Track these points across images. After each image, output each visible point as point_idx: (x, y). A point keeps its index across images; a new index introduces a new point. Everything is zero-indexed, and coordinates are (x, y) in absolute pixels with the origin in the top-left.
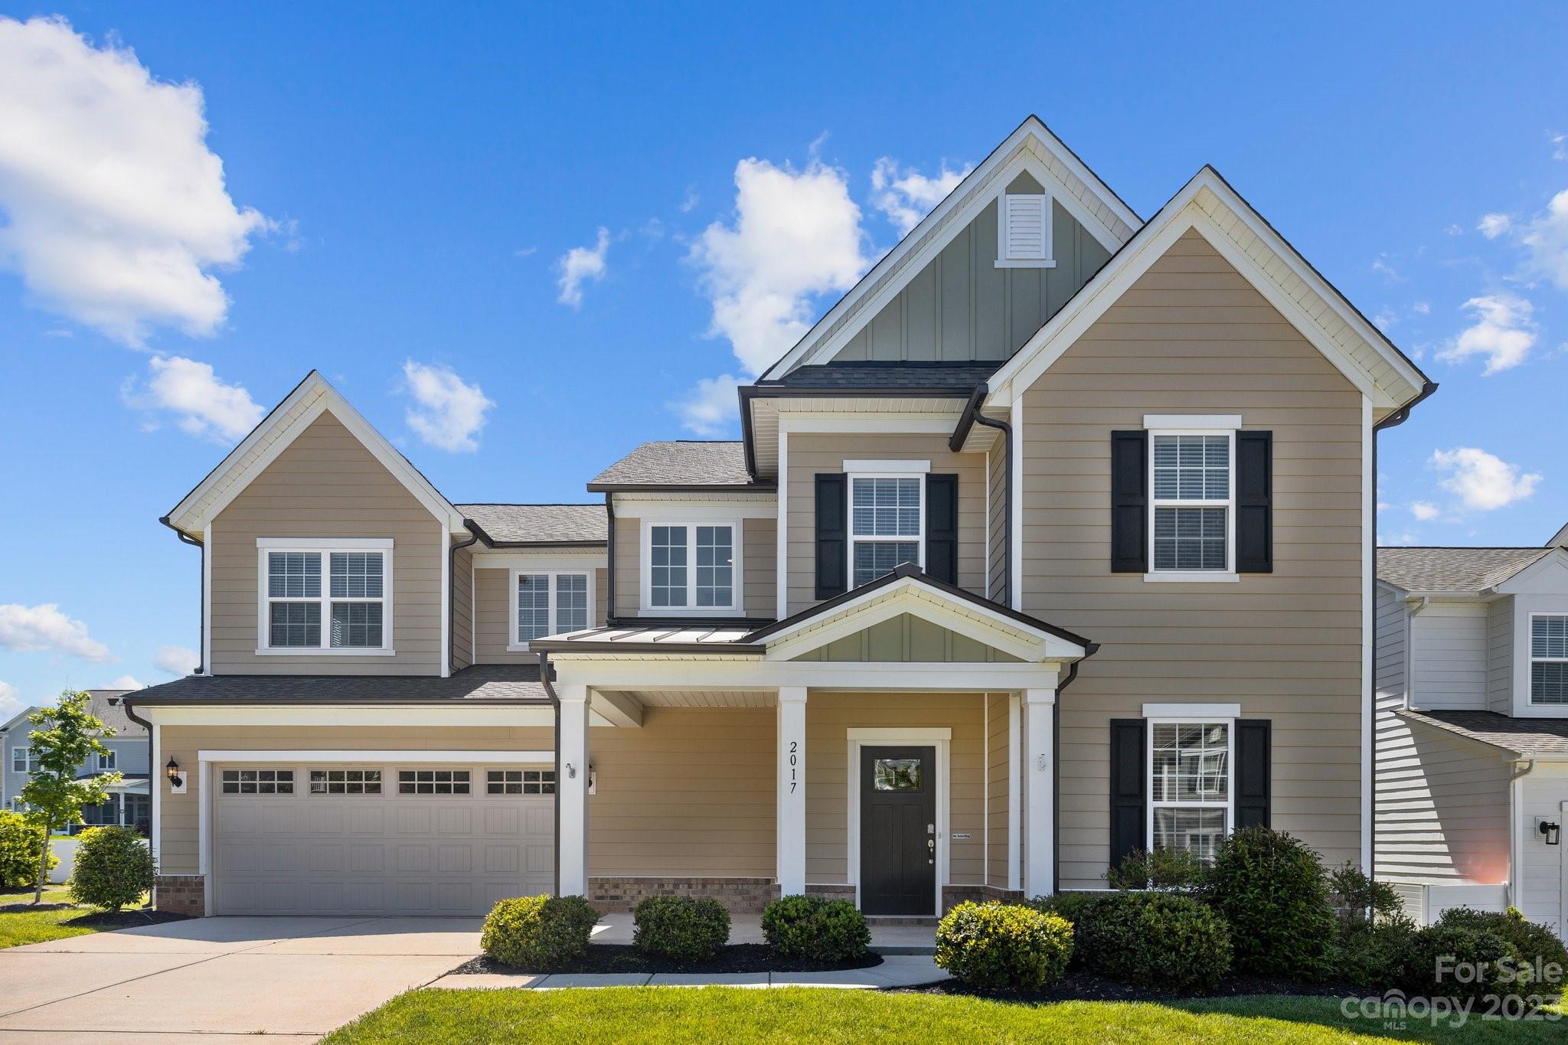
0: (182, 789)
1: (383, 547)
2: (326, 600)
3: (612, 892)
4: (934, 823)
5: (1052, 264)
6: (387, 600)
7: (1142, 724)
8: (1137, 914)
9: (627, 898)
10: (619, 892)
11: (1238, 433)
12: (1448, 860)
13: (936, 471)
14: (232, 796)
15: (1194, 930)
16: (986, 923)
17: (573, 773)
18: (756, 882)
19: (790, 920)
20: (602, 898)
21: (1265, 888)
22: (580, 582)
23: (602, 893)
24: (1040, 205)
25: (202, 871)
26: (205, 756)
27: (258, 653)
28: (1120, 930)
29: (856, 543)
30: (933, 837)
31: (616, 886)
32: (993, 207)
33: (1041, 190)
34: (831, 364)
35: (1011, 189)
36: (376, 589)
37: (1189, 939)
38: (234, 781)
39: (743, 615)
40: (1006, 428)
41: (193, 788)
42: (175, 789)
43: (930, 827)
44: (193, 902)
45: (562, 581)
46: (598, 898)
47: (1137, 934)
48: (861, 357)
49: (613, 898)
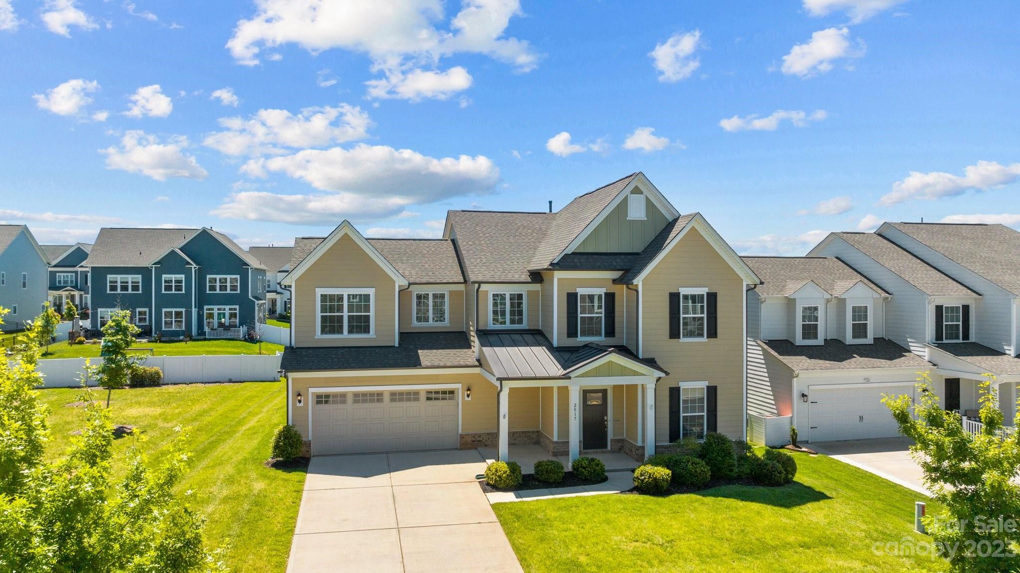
0: (302, 404)
1: (371, 292)
2: (345, 314)
3: (478, 439)
4: (607, 415)
5: (646, 219)
6: (372, 314)
7: (679, 388)
8: (687, 466)
9: (484, 441)
10: (481, 439)
11: (707, 293)
12: (773, 402)
13: (608, 291)
14: (320, 405)
15: (702, 471)
16: (650, 474)
17: (504, 418)
18: (533, 432)
19: (584, 468)
20: (474, 441)
21: (718, 453)
22: (442, 296)
23: (474, 439)
24: (641, 198)
25: (310, 438)
26: (311, 390)
27: (316, 337)
28: (682, 471)
29: (581, 317)
30: (607, 421)
31: (480, 437)
32: (626, 197)
33: (642, 193)
34: (573, 253)
35: (632, 192)
36: (367, 308)
37: (700, 473)
38: (322, 399)
39: (527, 328)
40: (637, 292)
41: (306, 404)
42: (298, 405)
43: (605, 418)
44: (307, 451)
45: (435, 296)
46: (473, 441)
47: (687, 472)
48: (582, 251)
49: (478, 441)
